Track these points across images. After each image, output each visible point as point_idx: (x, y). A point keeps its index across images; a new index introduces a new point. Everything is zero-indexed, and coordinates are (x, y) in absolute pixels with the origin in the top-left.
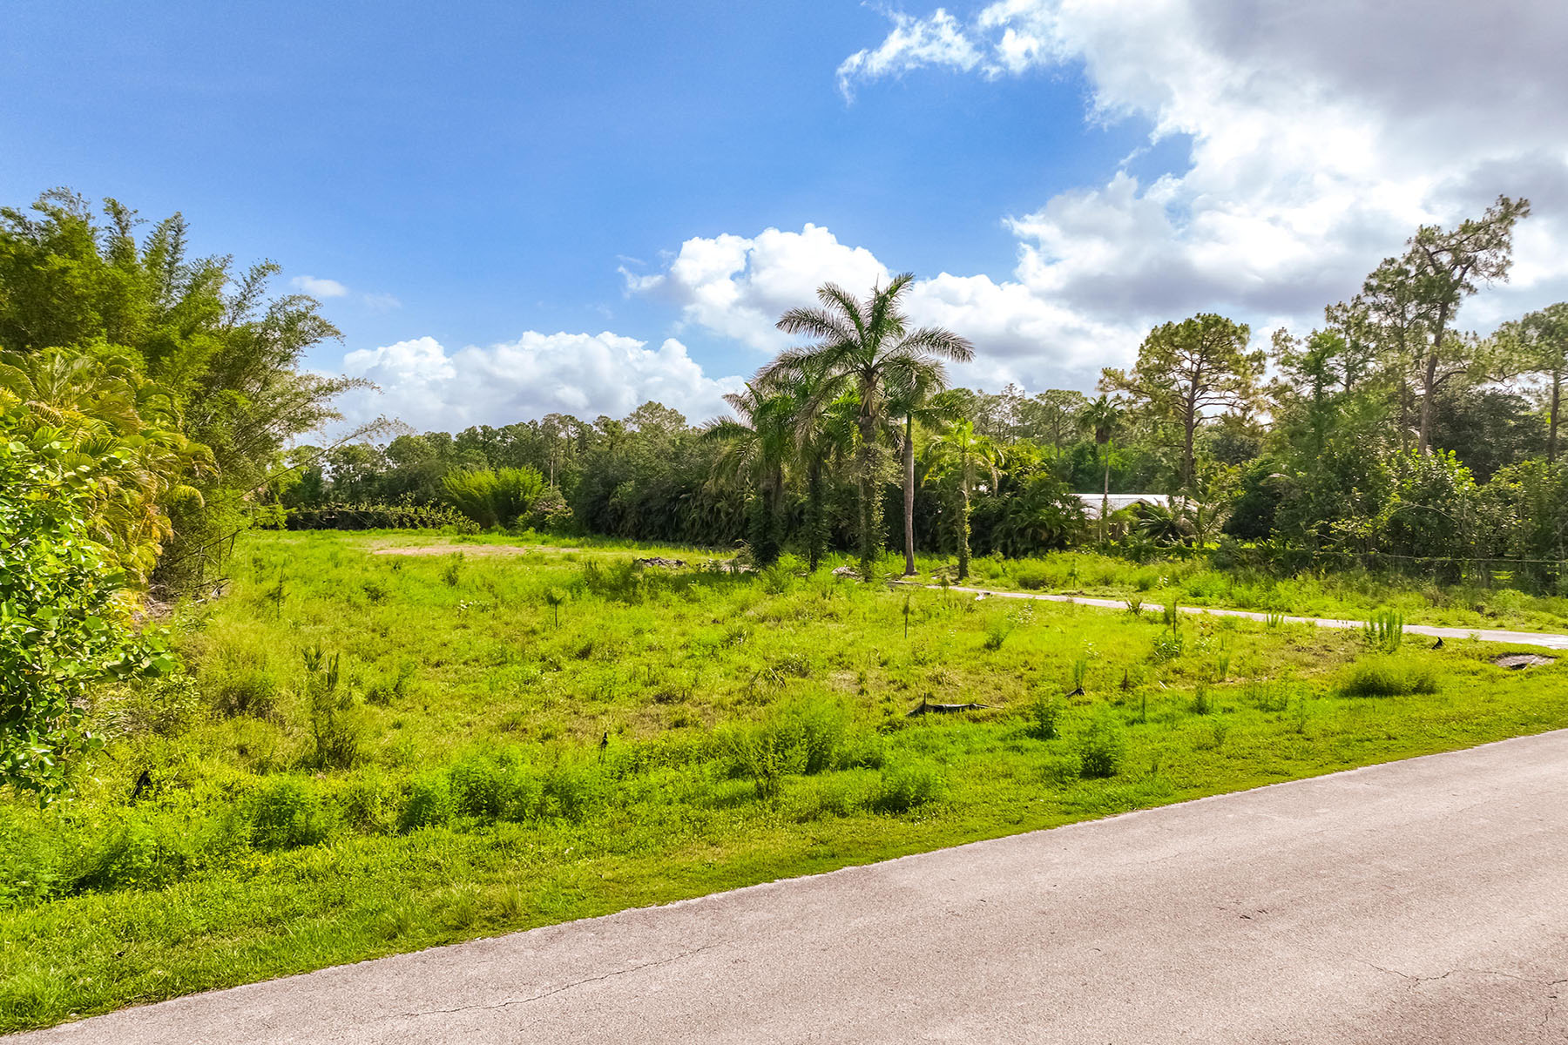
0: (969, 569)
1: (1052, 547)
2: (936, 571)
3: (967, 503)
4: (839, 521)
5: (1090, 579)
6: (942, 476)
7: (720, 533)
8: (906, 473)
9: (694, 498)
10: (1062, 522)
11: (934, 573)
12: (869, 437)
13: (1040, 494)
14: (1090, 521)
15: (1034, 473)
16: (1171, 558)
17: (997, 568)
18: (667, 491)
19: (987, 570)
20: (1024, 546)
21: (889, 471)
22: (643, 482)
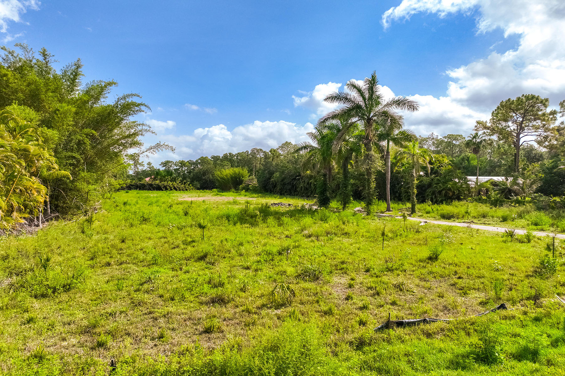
0: (416, 209)
1: (455, 199)
2: (400, 210)
3: (415, 179)
4: (359, 187)
5: (475, 214)
6: (403, 168)
7: (312, 192)
8: (387, 166)
9: (302, 178)
10: (459, 188)
11: (400, 211)
12: (369, 149)
13: (448, 176)
14: (472, 187)
15: (446, 167)
16: (513, 204)
17: (429, 209)
18: (292, 176)
19: (425, 209)
20: (441, 199)
21: (378, 164)
22: (283, 172)
